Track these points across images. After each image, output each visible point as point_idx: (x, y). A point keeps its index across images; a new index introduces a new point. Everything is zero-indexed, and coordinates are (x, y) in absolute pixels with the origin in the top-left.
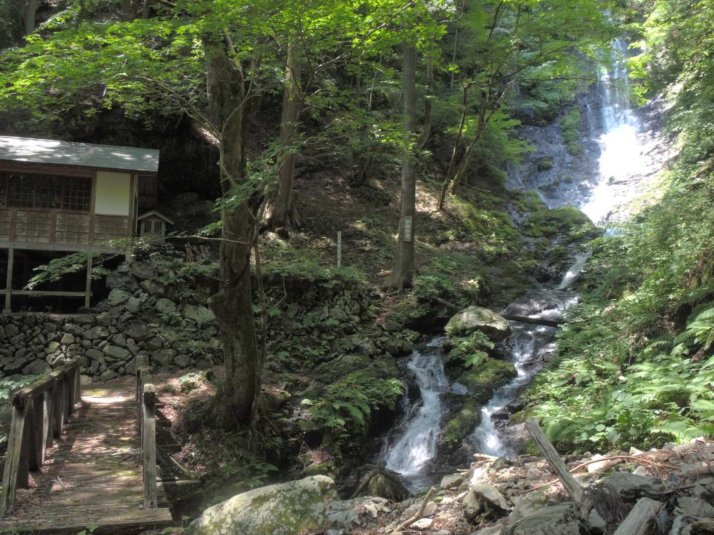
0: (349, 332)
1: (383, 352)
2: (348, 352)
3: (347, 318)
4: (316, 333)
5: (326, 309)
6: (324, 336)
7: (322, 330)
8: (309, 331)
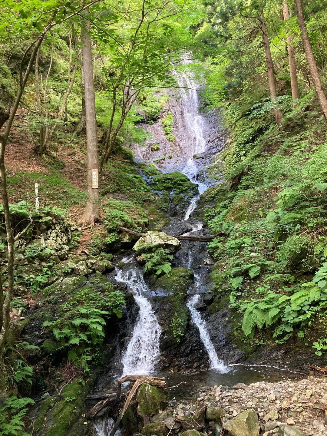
0: (63, 258)
1: (94, 271)
2: (66, 274)
3: (60, 247)
4: (37, 262)
5: (42, 241)
6: (44, 264)
7: (42, 259)
8: (31, 260)
